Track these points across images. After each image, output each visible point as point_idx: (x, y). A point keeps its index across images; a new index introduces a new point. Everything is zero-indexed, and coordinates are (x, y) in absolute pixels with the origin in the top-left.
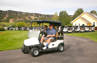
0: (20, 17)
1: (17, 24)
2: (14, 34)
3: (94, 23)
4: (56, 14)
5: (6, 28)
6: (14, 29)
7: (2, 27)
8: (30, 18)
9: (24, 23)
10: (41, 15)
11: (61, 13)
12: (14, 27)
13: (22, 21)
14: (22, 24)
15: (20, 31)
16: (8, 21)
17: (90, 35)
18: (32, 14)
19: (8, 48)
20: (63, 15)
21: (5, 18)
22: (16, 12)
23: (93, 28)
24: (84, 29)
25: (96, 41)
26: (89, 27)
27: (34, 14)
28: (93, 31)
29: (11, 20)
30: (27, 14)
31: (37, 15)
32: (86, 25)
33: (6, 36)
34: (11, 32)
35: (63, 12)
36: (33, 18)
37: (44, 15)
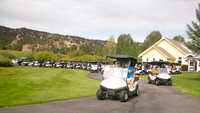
0: (43, 42)
1: (37, 55)
2: (30, 73)
3: (180, 58)
4: (112, 39)
5: (14, 61)
6: (31, 64)
7: (7, 59)
8: (62, 44)
9: (51, 54)
10: (83, 40)
11: (121, 38)
12: (31, 59)
13: (48, 50)
14: (47, 55)
15: (42, 68)
16: (19, 48)
18: (66, 38)
19: (15, 102)
20: (125, 41)
21: (14, 42)
22: (36, 32)
23: (178, 68)
25: (184, 91)
26: (171, 65)
27: (71, 37)
28: (178, 72)
29: (26, 48)
30: (57, 37)
31: (76, 39)
32: (165, 60)
34: (23, 69)
35: (125, 36)
36: (68, 44)
37: (88, 40)
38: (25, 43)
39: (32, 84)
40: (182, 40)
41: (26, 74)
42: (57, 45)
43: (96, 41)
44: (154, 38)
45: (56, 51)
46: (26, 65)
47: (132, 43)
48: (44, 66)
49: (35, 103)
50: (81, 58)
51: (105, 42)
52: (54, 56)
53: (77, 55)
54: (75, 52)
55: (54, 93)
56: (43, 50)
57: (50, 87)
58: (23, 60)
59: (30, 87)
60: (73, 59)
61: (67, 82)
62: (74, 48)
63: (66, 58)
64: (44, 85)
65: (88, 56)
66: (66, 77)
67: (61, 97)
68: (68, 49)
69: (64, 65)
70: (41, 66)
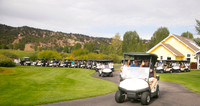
0: (46, 41)
1: (40, 54)
2: (34, 73)
3: (189, 55)
4: (117, 36)
5: (16, 61)
6: (34, 63)
7: (8, 59)
8: (66, 42)
9: (55, 53)
10: (88, 38)
11: (128, 36)
12: (34, 59)
13: (51, 48)
15: (46, 68)
16: (22, 48)
17: (182, 79)
18: (70, 36)
20: (131, 39)
21: (16, 41)
22: (38, 31)
23: (187, 66)
24: (171, 66)
25: (194, 89)
26: (180, 62)
27: (75, 35)
28: (187, 70)
29: (28, 47)
30: (61, 35)
31: (80, 37)
32: (173, 58)
33: (17, 78)
34: (27, 69)
35: (131, 33)
36: (72, 42)
37: (93, 38)
38: (27, 42)
39: (36, 85)
40: (191, 36)
42: (61, 43)
43: (101, 39)
44: (162, 35)
46: (29, 64)
47: (139, 40)
48: (48, 66)
50: (86, 57)
51: (111, 40)
52: (58, 55)
53: (82, 53)
54: (79, 51)
55: (58, 93)
56: (46, 49)
57: (55, 87)
58: (26, 60)
60: (78, 58)
61: (72, 82)
62: (78, 46)
63: (70, 57)
64: (48, 85)
65: (93, 54)
66: (71, 76)
67: (66, 98)
68: (72, 48)
69: (68, 64)
70: (44, 65)
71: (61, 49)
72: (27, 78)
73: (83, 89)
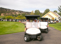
0: (8, 13)
1: (6, 17)
2: (4, 23)
3: (56, 18)
4: (33, 11)
9: (11, 17)
10: (23, 12)
11: (36, 11)
12: (4, 19)
13: (10, 15)
15: (8, 22)
17: (54, 26)
18: (17, 11)
22: (6, 9)
23: (55, 21)
24: (50, 22)
25: (57, 29)
26: (53, 20)
28: (55, 23)
30: (14, 11)
31: (20, 12)
32: (51, 19)
35: (37, 10)
36: (17, 13)
37: (24, 12)
38: (2, 13)
40: (57, 12)
41: (3, 24)
42: (14, 13)
43: (27, 12)
44: (47, 11)
45: (13, 16)
46: (3, 21)
47: (40, 13)
48: (9, 21)
49: (6, 34)
50: (22, 18)
52: (13, 18)
54: (20, 16)
55: (12, 30)
57: (11, 28)
58: (1, 19)
59: (4, 28)
60: (19, 18)
62: (20, 15)
63: (17, 18)
64: (9, 27)
66: (17, 25)
67: (15, 32)
68: (17, 15)
69: (16, 21)
70: (8, 21)
71: (14, 15)
72: (1, 25)
73: (21, 29)
